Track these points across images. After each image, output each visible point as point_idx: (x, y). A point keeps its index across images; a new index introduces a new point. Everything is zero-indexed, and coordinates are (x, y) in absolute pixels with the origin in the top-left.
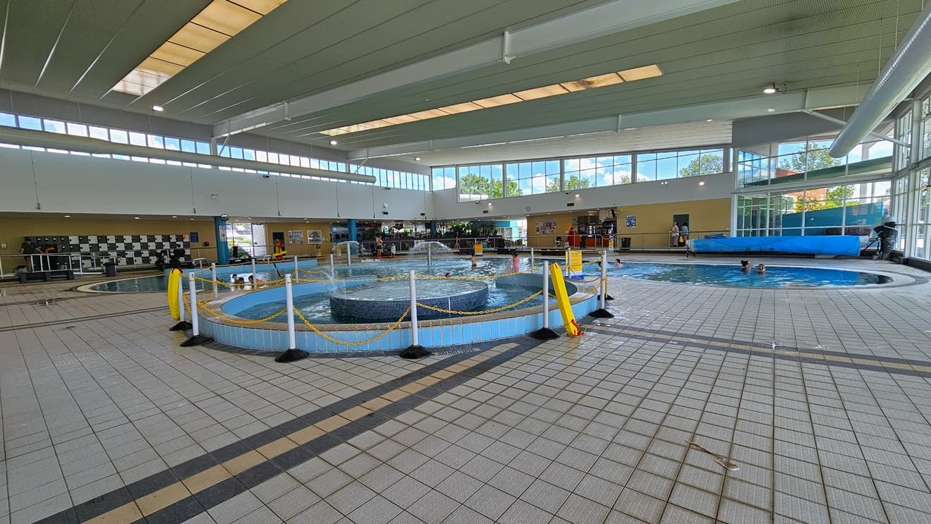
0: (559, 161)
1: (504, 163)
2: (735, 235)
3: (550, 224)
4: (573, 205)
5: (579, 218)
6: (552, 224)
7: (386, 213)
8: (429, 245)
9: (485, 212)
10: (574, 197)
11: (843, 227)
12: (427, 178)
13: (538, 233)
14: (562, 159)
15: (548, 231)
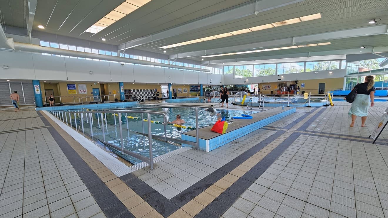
0: (276, 64)
1: (253, 65)
2: (345, 90)
3: (268, 87)
4: (280, 79)
5: (280, 84)
6: (269, 86)
7: (211, 82)
8: (215, 93)
9: (245, 82)
10: (281, 77)
11: (382, 87)
12: (222, 70)
13: (263, 89)
14: (277, 63)
15: (267, 89)
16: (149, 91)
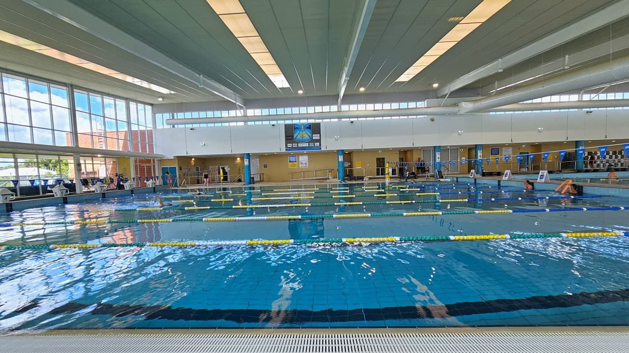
16: (611, 154)
